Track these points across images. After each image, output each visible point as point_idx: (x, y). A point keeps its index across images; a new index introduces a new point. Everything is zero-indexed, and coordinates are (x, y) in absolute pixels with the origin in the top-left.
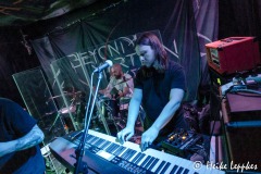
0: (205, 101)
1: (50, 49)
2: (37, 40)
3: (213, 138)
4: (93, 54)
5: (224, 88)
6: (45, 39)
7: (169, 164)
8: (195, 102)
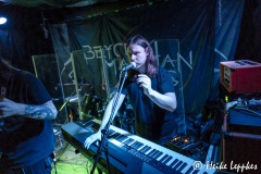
0: (210, 116)
1: (66, 36)
2: (56, 25)
3: (212, 147)
4: (109, 49)
5: (229, 105)
6: (64, 26)
7: (171, 158)
8: (200, 115)
